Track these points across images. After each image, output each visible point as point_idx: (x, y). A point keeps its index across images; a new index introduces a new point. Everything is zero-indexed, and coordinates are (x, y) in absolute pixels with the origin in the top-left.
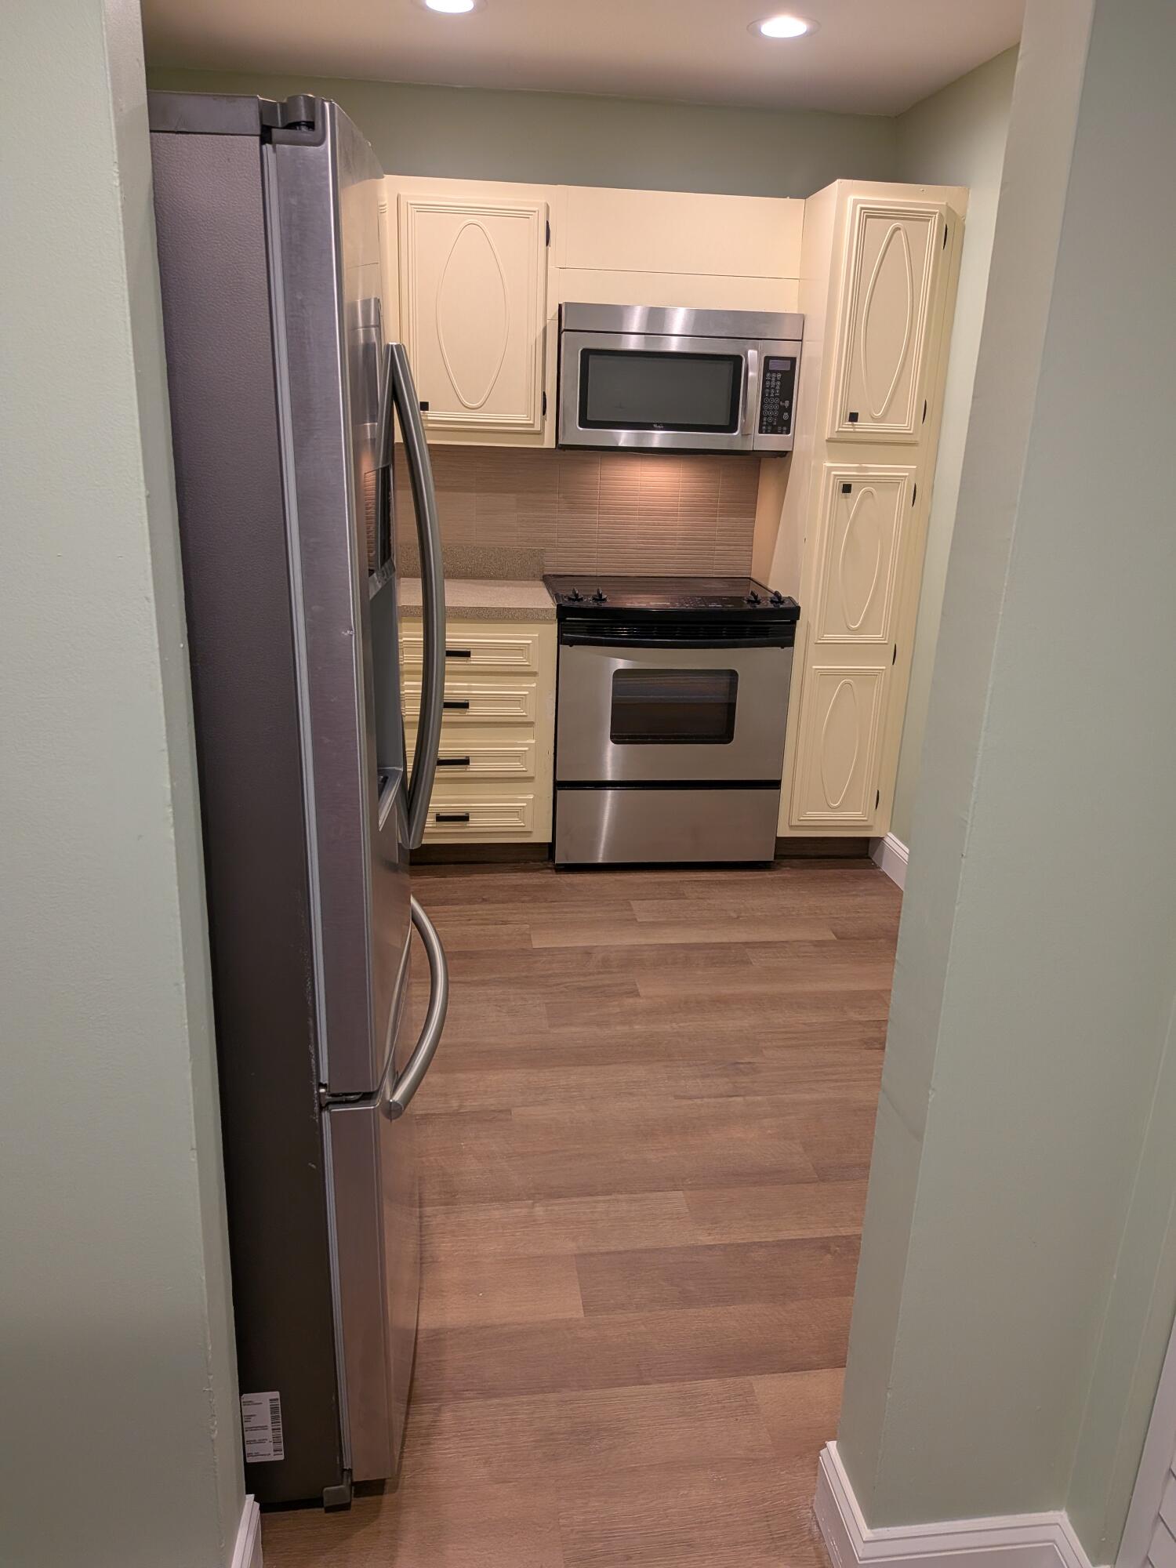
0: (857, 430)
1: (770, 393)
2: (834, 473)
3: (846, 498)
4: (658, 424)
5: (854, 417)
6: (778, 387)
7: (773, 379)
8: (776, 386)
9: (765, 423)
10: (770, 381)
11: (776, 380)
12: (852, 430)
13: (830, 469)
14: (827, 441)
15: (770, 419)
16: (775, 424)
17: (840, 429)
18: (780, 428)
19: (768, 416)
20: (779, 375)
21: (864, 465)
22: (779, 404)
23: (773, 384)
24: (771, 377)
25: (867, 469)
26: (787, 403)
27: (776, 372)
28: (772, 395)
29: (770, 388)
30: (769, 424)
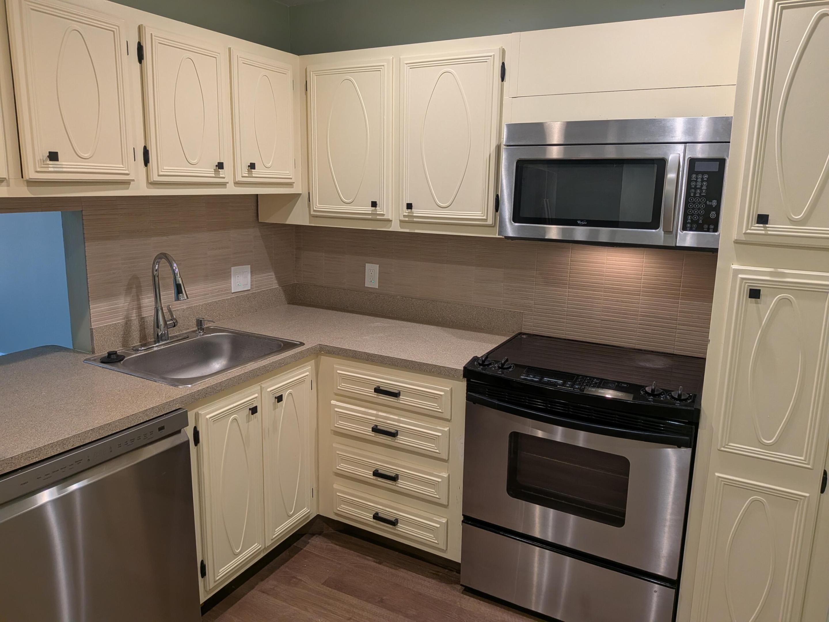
0: (769, 232)
1: (695, 193)
2: (740, 276)
3: (757, 303)
4: (582, 221)
5: (763, 219)
6: (704, 188)
7: (699, 180)
8: (702, 186)
9: (689, 221)
10: (696, 181)
11: (703, 181)
12: (763, 232)
13: (737, 272)
14: (736, 242)
15: (695, 218)
16: (701, 222)
17: (749, 231)
18: (706, 226)
19: (692, 215)
20: (706, 176)
21: (780, 270)
22: (706, 203)
23: (699, 184)
24: (697, 178)
26: (714, 203)
27: (703, 173)
28: (698, 195)
29: (696, 188)
30: (693, 222)
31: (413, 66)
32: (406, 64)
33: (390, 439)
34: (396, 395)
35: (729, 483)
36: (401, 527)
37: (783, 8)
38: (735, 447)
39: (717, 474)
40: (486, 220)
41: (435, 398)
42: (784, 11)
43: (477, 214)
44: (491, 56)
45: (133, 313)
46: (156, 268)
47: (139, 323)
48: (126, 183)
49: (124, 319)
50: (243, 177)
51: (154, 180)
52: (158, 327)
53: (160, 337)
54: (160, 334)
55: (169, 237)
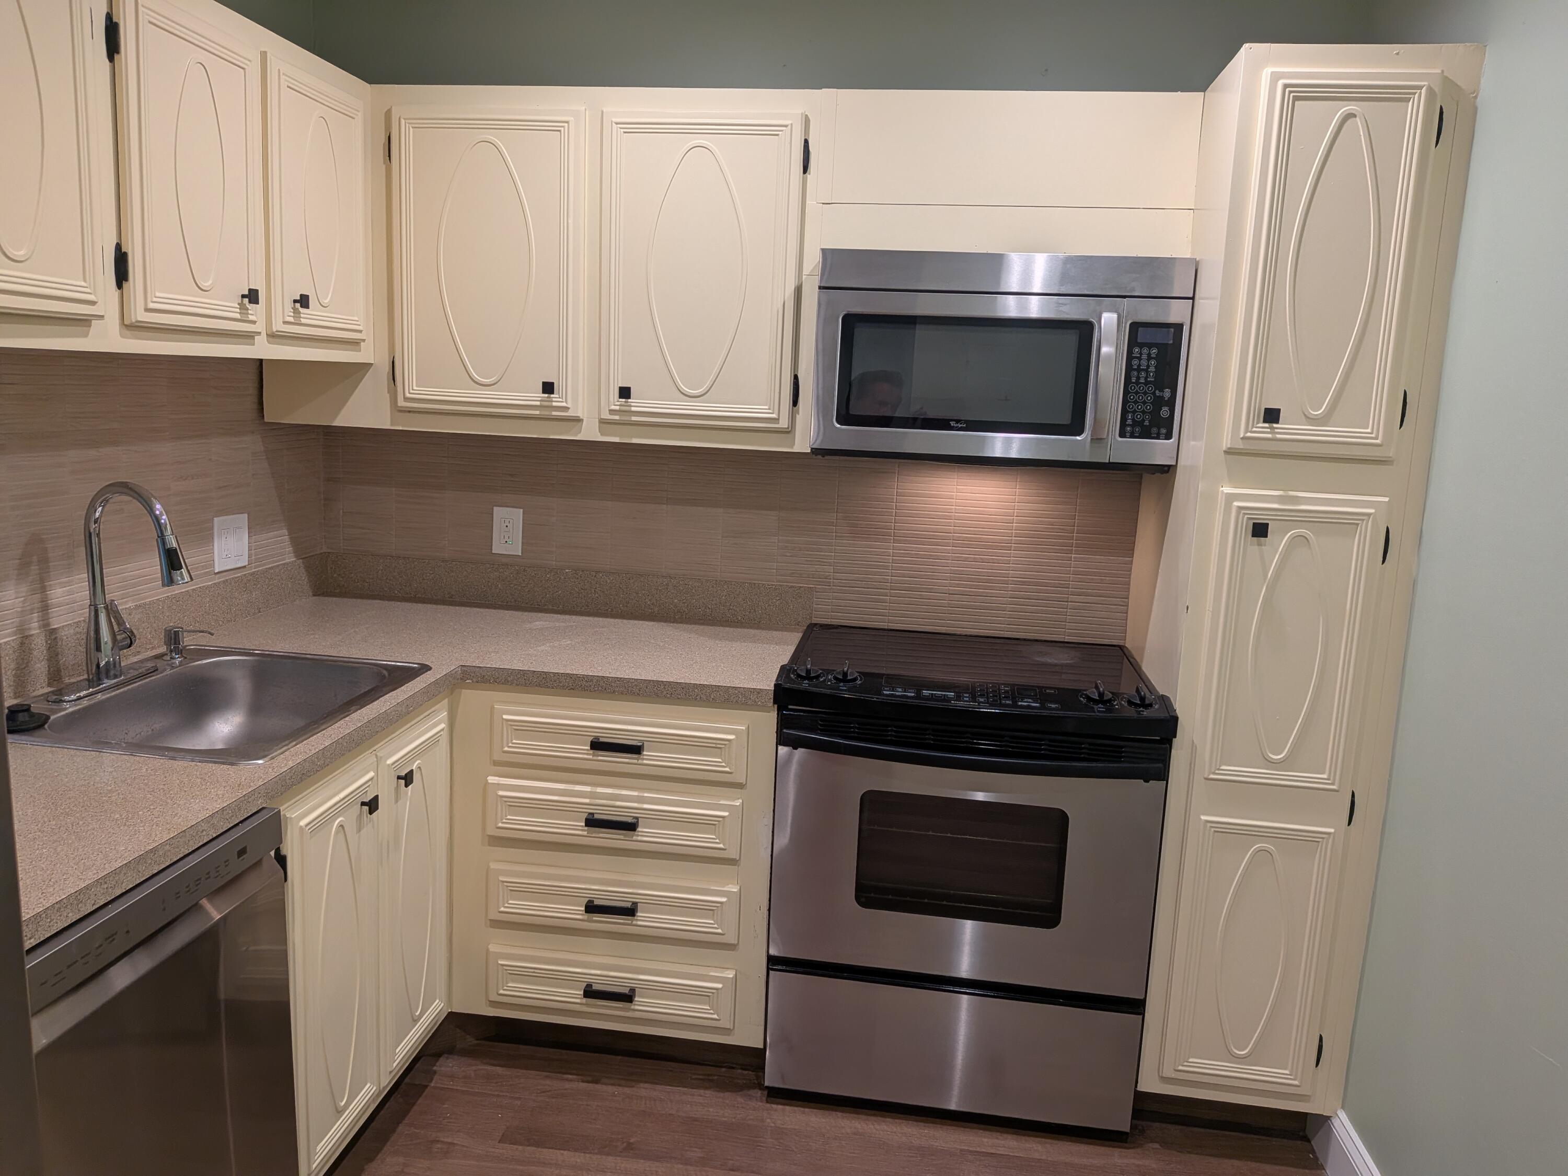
0: (1278, 436)
1: (1138, 378)
2: (1236, 504)
3: (1260, 544)
4: (958, 421)
5: (1272, 416)
6: (1152, 369)
7: (1144, 357)
8: (1148, 366)
9: (1129, 422)
10: (1140, 359)
11: (1149, 358)
12: (1270, 436)
13: (1230, 498)
14: (1225, 452)
15: (1139, 417)
16: (1147, 423)
17: (1249, 434)
18: (1154, 430)
19: (1134, 412)
20: (1154, 351)
21: (1291, 493)
22: (1154, 393)
23: (1144, 363)
24: (1141, 354)
25: (1297, 500)
26: (1167, 393)
27: (1150, 346)
28: (1142, 381)
29: (1139, 370)
30: (1135, 423)
31: (631, 128)
32: (617, 123)
33: (622, 837)
34: (636, 750)
35: (1222, 831)
36: (643, 1004)
37: (1296, 99)
38: (1230, 770)
39: (1203, 818)
40: (776, 420)
41: (715, 747)
42: (1297, 103)
43: (761, 410)
44: (786, 126)
45: (33, 621)
46: (97, 514)
47: (46, 642)
48: (82, 322)
49: (15, 633)
50: (285, 323)
51: (139, 319)
52: (98, 649)
53: (103, 671)
54: (102, 664)
55: (101, 450)
